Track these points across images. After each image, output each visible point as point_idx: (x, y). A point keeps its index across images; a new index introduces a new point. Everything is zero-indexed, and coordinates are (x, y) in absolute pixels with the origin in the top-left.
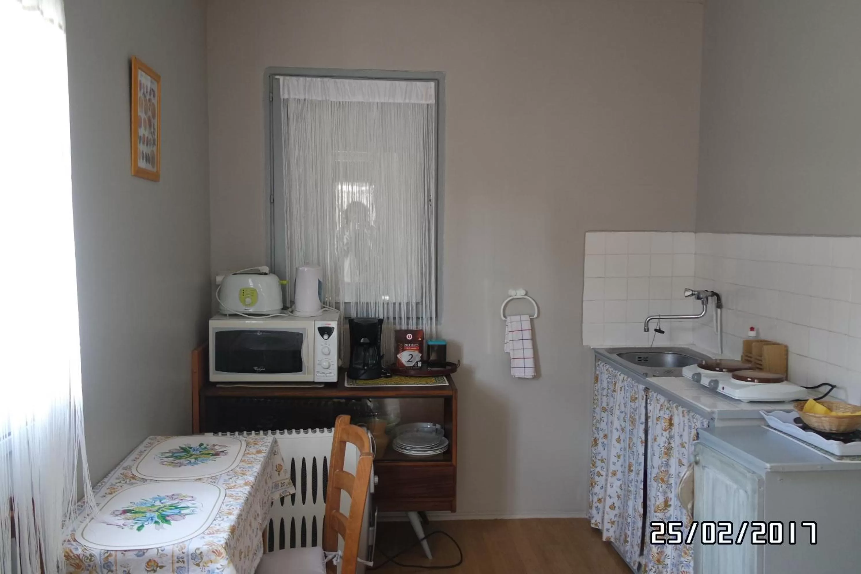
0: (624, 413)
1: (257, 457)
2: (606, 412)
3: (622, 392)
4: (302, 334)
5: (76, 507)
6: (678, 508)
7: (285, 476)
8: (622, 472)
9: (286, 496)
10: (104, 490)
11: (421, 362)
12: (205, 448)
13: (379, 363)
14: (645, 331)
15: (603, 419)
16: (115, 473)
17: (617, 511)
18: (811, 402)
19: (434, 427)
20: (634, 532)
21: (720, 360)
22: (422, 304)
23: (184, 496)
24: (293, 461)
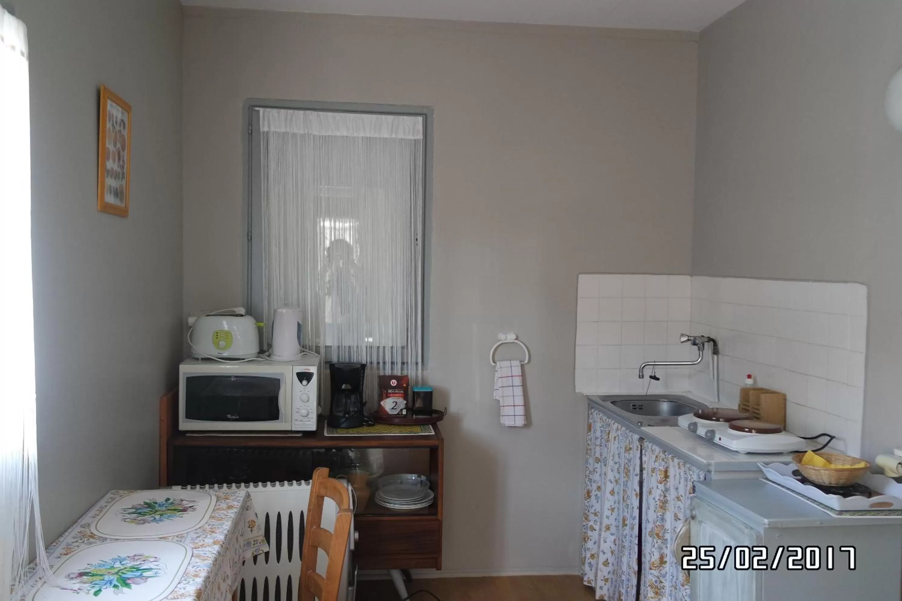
0: (618, 464)
1: (228, 513)
2: (600, 462)
3: (616, 442)
4: (279, 380)
5: (27, 569)
6: (674, 565)
7: (258, 532)
8: (616, 526)
9: (259, 554)
10: (59, 550)
11: (405, 410)
12: (172, 503)
13: (361, 411)
14: (640, 378)
15: (596, 470)
16: (72, 530)
17: (610, 568)
18: (810, 453)
19: (419, 479)
20: (629, 590)
21: (717, 409)
22: (407, 348)
23: (147, 557)
24: (267, 516)
